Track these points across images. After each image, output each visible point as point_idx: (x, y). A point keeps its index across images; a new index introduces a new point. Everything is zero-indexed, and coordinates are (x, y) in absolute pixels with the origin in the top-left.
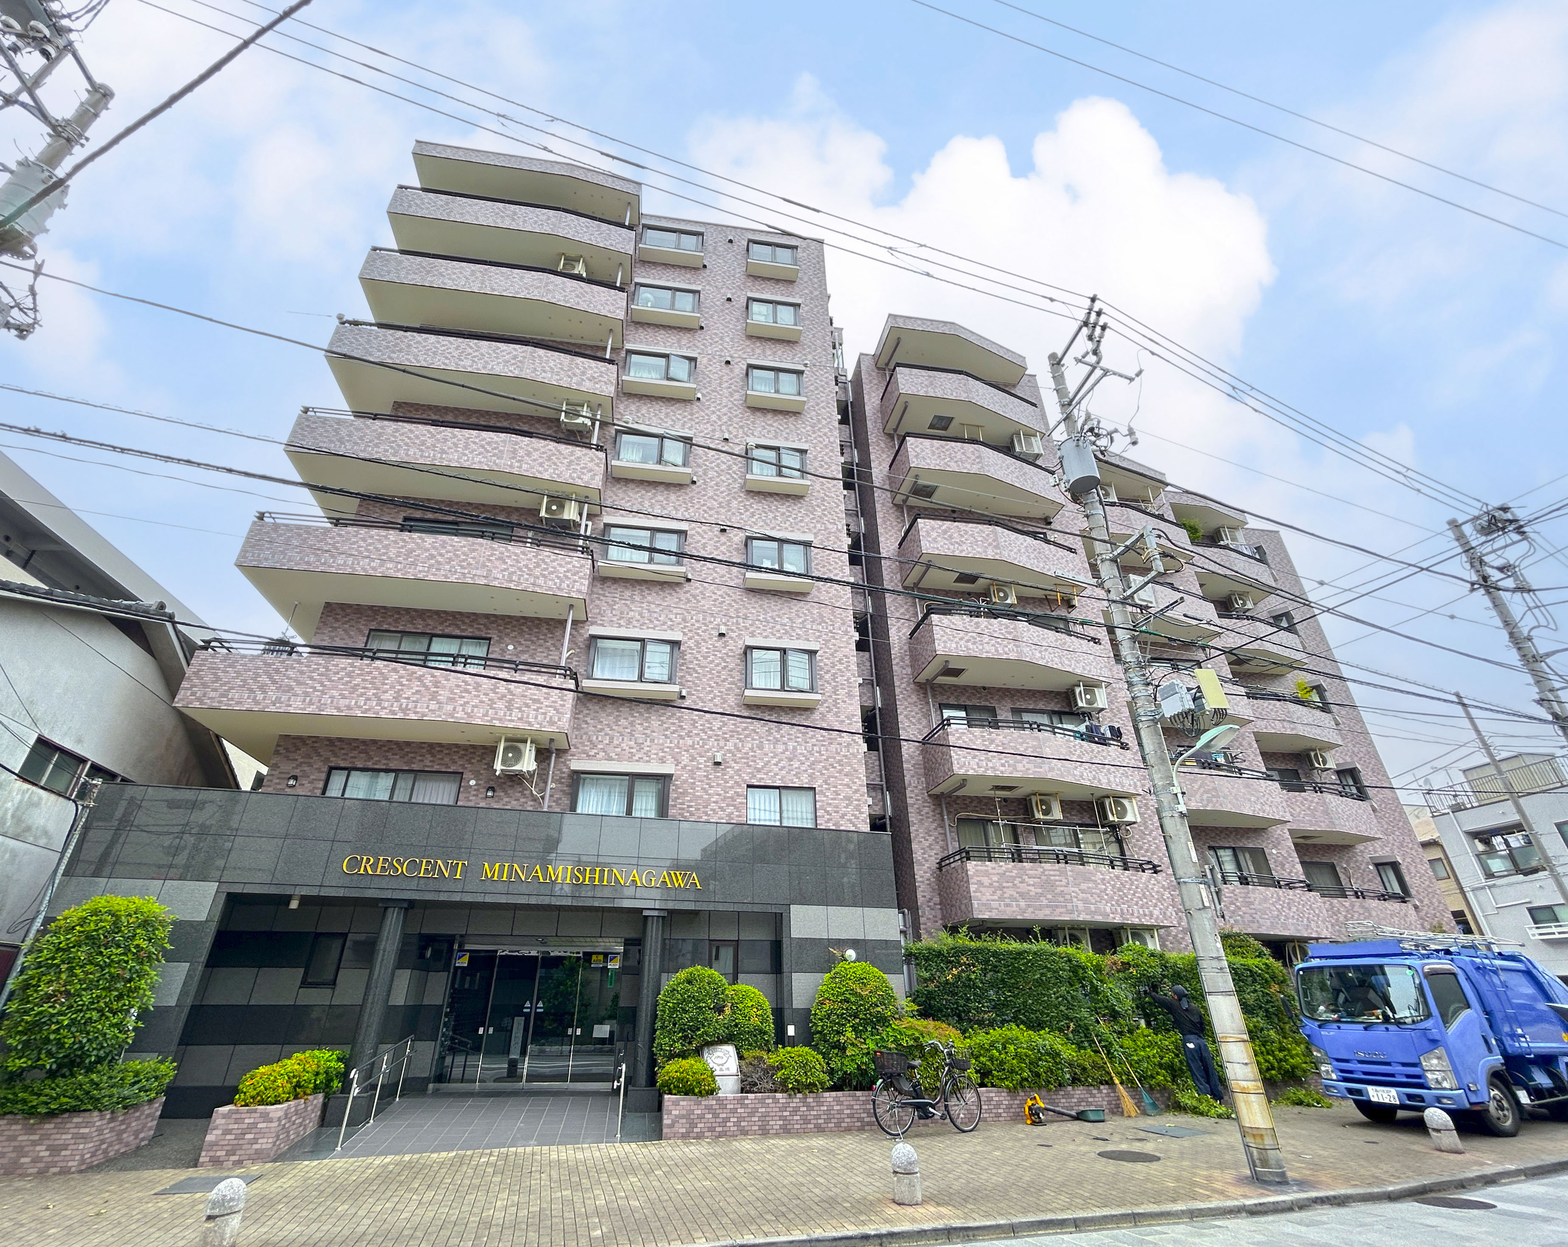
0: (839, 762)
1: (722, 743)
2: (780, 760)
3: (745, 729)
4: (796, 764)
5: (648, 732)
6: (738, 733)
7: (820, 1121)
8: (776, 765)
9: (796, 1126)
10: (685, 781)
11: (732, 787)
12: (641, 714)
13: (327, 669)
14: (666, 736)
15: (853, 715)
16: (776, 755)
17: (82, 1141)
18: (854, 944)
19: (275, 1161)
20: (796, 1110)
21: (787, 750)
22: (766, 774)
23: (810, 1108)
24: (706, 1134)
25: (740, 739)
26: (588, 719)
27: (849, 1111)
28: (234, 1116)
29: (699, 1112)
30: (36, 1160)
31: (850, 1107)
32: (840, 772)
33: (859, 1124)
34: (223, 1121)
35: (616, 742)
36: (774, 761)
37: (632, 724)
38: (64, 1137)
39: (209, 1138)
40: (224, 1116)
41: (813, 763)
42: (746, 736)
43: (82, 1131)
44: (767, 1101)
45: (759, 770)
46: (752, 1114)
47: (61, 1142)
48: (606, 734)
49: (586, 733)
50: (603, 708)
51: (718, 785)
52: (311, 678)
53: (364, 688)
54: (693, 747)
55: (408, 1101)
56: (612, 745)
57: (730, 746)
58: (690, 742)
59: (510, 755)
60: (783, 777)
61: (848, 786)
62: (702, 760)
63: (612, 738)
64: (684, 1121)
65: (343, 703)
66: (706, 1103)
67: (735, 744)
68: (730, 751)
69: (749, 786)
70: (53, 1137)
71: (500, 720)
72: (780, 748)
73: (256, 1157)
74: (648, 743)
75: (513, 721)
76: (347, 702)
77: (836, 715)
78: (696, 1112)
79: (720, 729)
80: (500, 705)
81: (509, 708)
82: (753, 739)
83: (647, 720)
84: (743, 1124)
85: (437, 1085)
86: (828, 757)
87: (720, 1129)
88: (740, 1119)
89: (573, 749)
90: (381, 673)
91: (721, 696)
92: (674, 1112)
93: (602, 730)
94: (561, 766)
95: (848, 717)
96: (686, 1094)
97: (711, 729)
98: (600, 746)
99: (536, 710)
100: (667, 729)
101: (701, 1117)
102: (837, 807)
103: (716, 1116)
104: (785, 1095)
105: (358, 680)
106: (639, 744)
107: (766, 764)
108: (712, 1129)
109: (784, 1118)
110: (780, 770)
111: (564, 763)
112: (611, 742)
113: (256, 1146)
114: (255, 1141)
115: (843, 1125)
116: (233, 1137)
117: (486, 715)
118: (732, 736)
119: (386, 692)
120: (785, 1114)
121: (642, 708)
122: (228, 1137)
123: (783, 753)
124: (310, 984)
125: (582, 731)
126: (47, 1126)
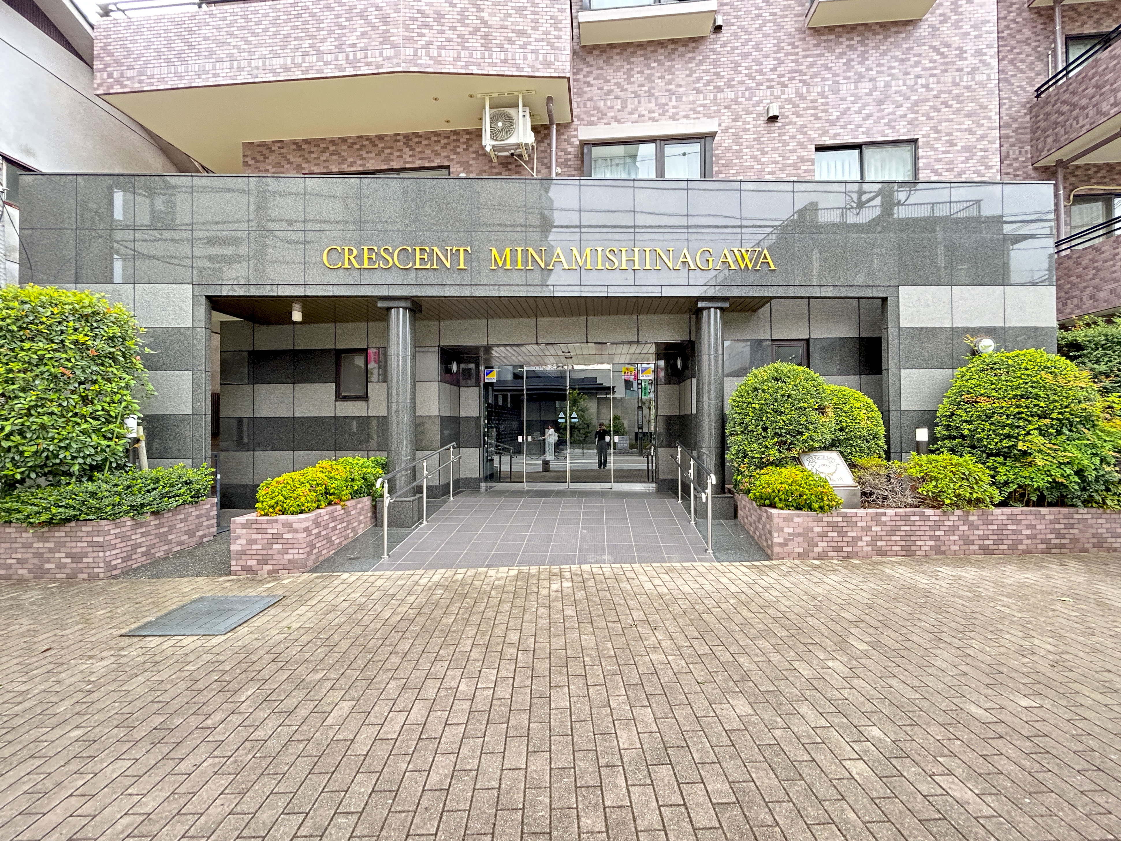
0: (958, 98)
1: (777, 91)
2: (865, 105)
3: (811, 66)
4: (889, 108)
5: (672, 87)
6: (801, 72)
7: (987, 542)
8: (859, 112)
9: (953, 548)
10: (728, 149)
11: (794, 151)
12: (660, 63)
13: (247, 20)
14: (698, 91)
15: (985, 22)
16: (857, 98)
17: (101, 549)
18: (990, 332)
19: (313, 570)
20: (953, 529)
21: (876, 88)
22: (844, 127)
23: (973, 527)
24: (831, 554)
25: (804, 82)
26: (590, 79)
27: (1029, 532)
28: (254, 526)
29: (820, 530)
30: (60, 566)
31: (1032, 527)
32: (957, 112)
33: (1043, 546)
34: (244, 531)
35: (630, 107)
36: (856, 107)
37: (649, 79)
38: (79, 545)
39: (235, 547)
40: (244, 526)
41: (916, 104)
42: (814, 76)
43: (96, 539)
44: (913, 518)
45: (832, 123)
46: (892, 532)
47: (79, 550)
48: (617, 97)
49: (590, 99)
50: (608, 61)
51: (775, 149)
52: (232, 35)
53: (296, 39)
54: (736, 101)
55: (461, 499)
56: (626, 110)
57: (790, 92)
58: (732, 95)
59: (500, 124)
60: (868, 129)
61: (970, 131)
62: (750, 118)
63: (624, 102)
64: (801, 539)
65: (278, 62)
66: (830, 519)
67: (797, 89)
68: (789, 101)
69: (819, 149)
70: (67, 545)
71: (479, 65)
72: (865, 86)
73: (290, 566)
74: (674, 103)
75: (495, 65)
76: (281, 61)
77: (957, 25)
78: (816, 529)
79: (772, 70)
80: (475, 42)
81: (487, 47)
82: (824, 79)
83: (670, 70)
84: (879, 544)
85: (489, 484)
86: (940, 92)
87: (850, 549)
88: (875, 539)
89: (576, 122)
90: (313, 15)
91: (774, 22)
92: (786, 530)
93: (610, 91)
94: (565, 145)
95: (975, 27)
96: (798, 508)
97: (761, 72)
98: (611, 114)
99: (523, 47)
100: (698, 80)
101: (823, 535)
102: (951, 162)
103: (842, 534)
104: (937, 511)
105: (286, 30)
106: (662, 106)
107: (844, 113)
108: (838, 549)
109: (937, 538)
110: (864, 119)
111: (568, 141)
112: (624, 107)
113: (286, 557)
114: (284, 552)
115: (1020, 547)
116: (260, 547)
117: (458, 58)
118: (792, 79)
119: (323, 41)
120: (938, 533)
121: (661, 54)
122: (255, 547)
123: (869, 94)
124: (344, 397)
125: (586, 97)
126: (57, 534)
